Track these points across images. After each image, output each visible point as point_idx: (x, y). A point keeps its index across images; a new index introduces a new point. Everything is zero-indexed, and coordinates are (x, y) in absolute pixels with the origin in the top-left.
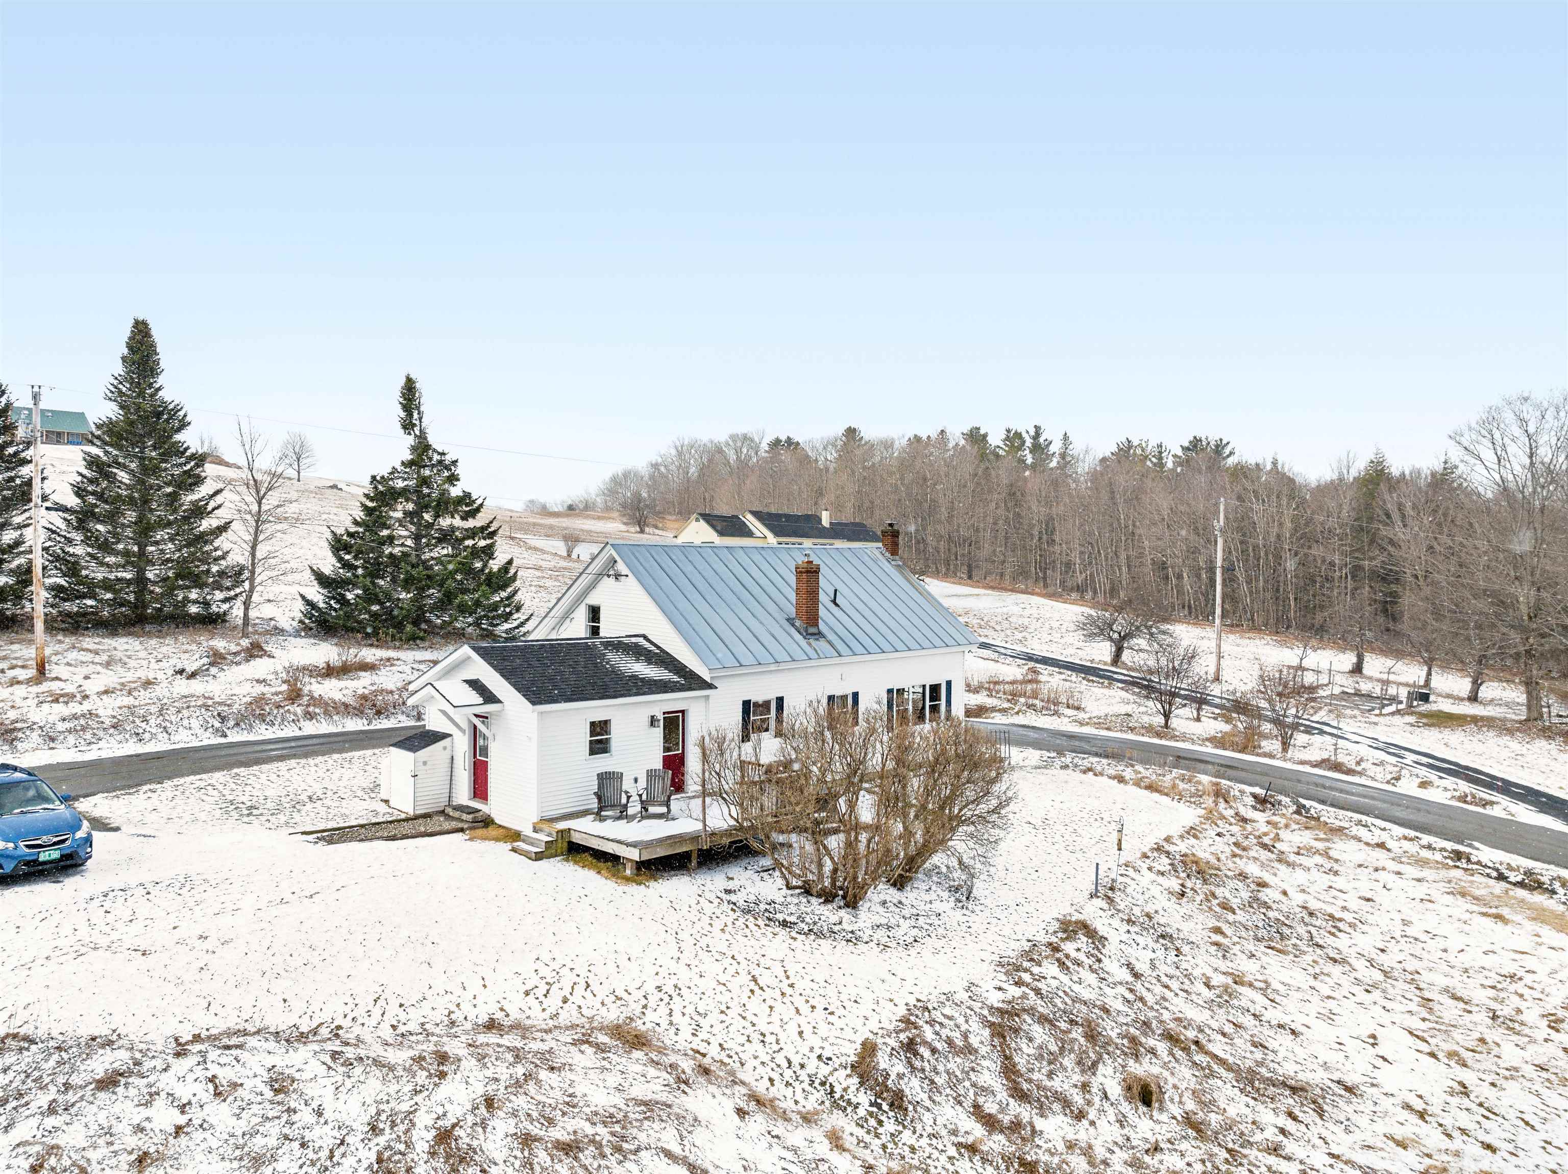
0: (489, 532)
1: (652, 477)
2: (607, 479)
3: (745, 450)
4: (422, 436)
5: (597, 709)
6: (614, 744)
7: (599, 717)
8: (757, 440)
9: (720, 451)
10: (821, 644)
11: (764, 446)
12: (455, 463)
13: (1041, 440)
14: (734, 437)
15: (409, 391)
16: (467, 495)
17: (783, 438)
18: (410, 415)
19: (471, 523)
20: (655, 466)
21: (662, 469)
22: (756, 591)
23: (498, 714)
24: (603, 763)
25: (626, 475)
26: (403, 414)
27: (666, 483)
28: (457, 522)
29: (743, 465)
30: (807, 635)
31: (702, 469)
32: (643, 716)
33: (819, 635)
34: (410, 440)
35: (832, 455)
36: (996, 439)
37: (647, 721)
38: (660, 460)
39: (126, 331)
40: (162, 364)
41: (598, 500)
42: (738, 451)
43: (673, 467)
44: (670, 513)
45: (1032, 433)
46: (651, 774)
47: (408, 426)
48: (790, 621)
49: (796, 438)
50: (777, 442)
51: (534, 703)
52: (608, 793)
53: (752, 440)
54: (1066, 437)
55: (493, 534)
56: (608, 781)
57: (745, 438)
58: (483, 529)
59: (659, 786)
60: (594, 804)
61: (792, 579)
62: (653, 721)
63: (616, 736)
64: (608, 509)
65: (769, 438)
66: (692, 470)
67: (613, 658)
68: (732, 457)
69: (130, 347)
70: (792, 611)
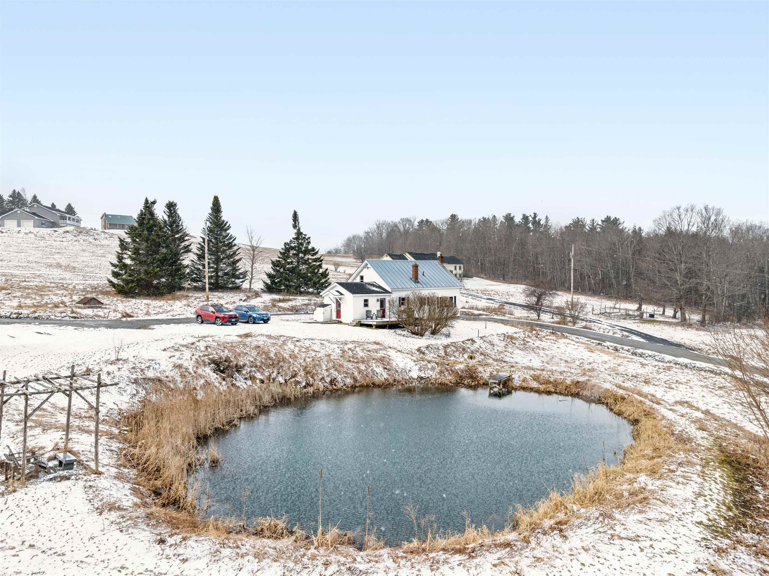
0: (319, 260)
1: (366, 238)
2: (346, 239)
3: (407, 226)
4: (299, 230)
5: (366, 296)
6: (369, 305)
7: (366, 298)
8: (412, 220)
9: (396, 226)
10: (419, 285)
11: (416, 224)
12: (309, 238)
13: (537, 219)
14: (403, 220)
15: (295, 217)
16: (313, 248)
17: (425, 219)
18: (295, 223)
19: (314, 257)
20: (367, 233)
21: (371, 234)
22: (403, 272)
23: (343, 298)
24: (367, 309)
25: (354, 237)
26: (293, 223)
27: (373, 241)
28: (310, 257)
29: (406, 232)
30: (415, 282)
31: (388, 235)
32: (375, 299)
33: (418, 282)
34: (295, 231)
35: (445, 227)
36: (518, 219)
37: (376, 300)
38: (369, 231)
39: (212, 200)
40: (222, 210)
41: (342, 249)
42: (404, 226)
43: (375, 234)
44: (374, 254)
45: (533, 216)
46: (378, 311)
47: (295, 226)
48: (411, 279)
49: (431, 219)
50: (422, 221)
51: (353, 294)
52: (369, 315)
53: (411, 221)
54: (547, 218)
55: (321, 261)
56: (368, 312)
57: (408, 220)
58: (319, 259)
59: (379, 313)
60: (365, 317)
61: (411, 268)
62: (378, 300)
63: (370, 303)
64: (346, 252)
65: (419, 220)
66: (384, 235)
67: (368, 286)
68: (402, 229)
69: (213, 204)
70: (411, 276)
